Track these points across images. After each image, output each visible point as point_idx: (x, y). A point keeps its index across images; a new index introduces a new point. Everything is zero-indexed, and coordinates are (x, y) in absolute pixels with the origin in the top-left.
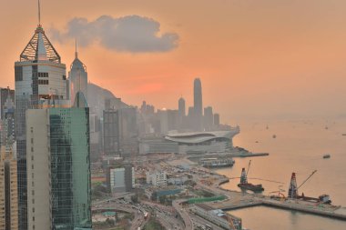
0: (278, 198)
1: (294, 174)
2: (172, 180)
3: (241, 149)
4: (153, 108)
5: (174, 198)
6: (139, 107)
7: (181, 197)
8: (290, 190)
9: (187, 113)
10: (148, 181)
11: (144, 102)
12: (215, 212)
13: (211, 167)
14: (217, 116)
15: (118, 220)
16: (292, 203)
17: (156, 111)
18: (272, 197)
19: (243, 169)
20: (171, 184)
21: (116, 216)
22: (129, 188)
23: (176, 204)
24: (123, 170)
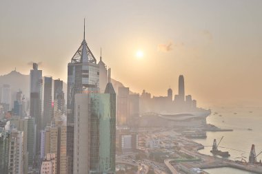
0: (241, 163)
1: (253, 146)
2: (163, 145)
3: (213, 126)
4: (150, 95)
5: (166, 158)
6: (141, 94)
7: (170, 157)
8: (250, 158)
10: (147, 145)
11: (144, 91)
12: (195, 169)
13: (190, 137)
14: (195, 101)
16: (252, 167)
17: (152, 97)
18: (237, 162)
19: (215, 140)
20: (163, 148)
21: (126, 168)
22: (134, 149)
23: (167, 162)
24: (130, 136)
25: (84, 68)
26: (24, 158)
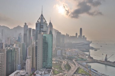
0: (102, 61)
1: (107, 55)
2: (73, 54)
3: (92, 47)
5: (73, 59)
6: (65, 35)
7: (75, 59)
8: (105, 59)
9: (78, 37)
11: (67, 34)
12: (84, 63)
13: (83, 51)
14: (86, 38)
15: (59, 63)
16: (106, 63)
17: (70, 36)
18: (100, 61)
23: (74, 60)
24: (60, 50)
25: (42, 25)
26: (21, 57)
